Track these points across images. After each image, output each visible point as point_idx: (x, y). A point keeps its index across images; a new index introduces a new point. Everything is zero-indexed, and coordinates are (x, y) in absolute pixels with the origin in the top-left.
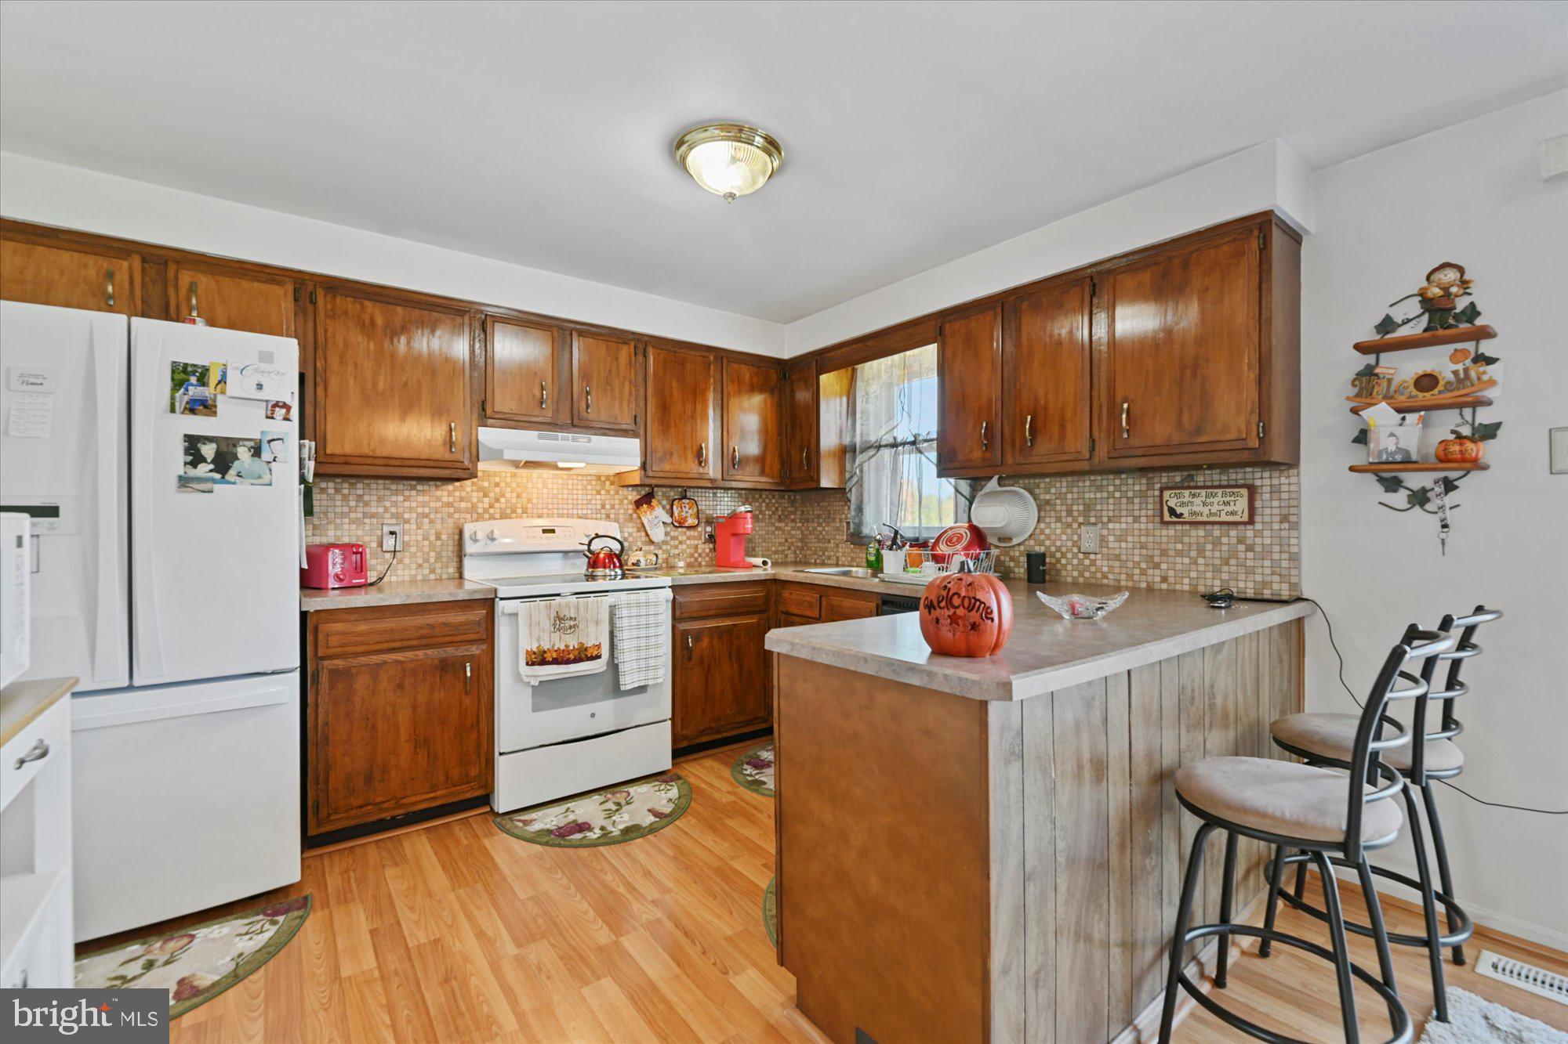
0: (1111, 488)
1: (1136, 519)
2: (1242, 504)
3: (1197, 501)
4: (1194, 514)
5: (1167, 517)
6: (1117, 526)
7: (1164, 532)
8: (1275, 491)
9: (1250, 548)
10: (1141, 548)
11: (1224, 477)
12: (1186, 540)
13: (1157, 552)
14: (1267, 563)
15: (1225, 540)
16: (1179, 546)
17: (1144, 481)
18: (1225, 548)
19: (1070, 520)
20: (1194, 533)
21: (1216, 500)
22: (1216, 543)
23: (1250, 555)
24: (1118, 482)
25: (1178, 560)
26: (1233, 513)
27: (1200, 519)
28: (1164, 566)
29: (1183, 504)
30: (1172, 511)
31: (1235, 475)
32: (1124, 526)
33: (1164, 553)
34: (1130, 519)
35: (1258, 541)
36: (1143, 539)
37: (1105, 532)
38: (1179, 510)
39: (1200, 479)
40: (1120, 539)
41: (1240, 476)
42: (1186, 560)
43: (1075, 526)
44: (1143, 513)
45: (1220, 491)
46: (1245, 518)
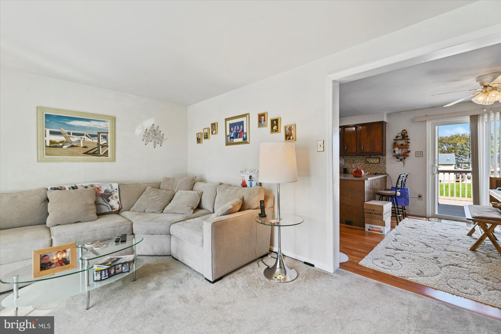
0: (357, 158)
1: (362, 163)
2: (378, 161)
3: (372, 160)
4: (371, 162)
5: (367, 162)
6: (358, 164)
7: (366, 165)
8: (383, 159)
9: (379, 167)
10: (363, 167)
11: (375, 157)
12: (370, 166)
13: (365, 168)
14: (382, 169)
15: (375, 166)
16: (369, 167)
17: (363, 157)
18: (375, 167)
19: (350, 163)
20: (371, 165)
21: (374, 160)
22: (374, 166)
23: (379, 168)
24: (358, 157)
25: (368, 169)
26: (377, 162)
27: (372, 163)
28: (366, 170)
29: (369, 160)
30: (368, 162)
31: (377, 156)
32: (360, 164)
33: (366, 168)
34: (361, 163)
35: (380, 166)
36: (363, 166)
37: (356, 165)
38: (369, 161)
39: (372, 157)
40: (359, 166)
41: (378, 156)
42: (370, 169)
43: (351, 164)
44: (363, 162)
45: (375, 159)
46: (378, 163)
